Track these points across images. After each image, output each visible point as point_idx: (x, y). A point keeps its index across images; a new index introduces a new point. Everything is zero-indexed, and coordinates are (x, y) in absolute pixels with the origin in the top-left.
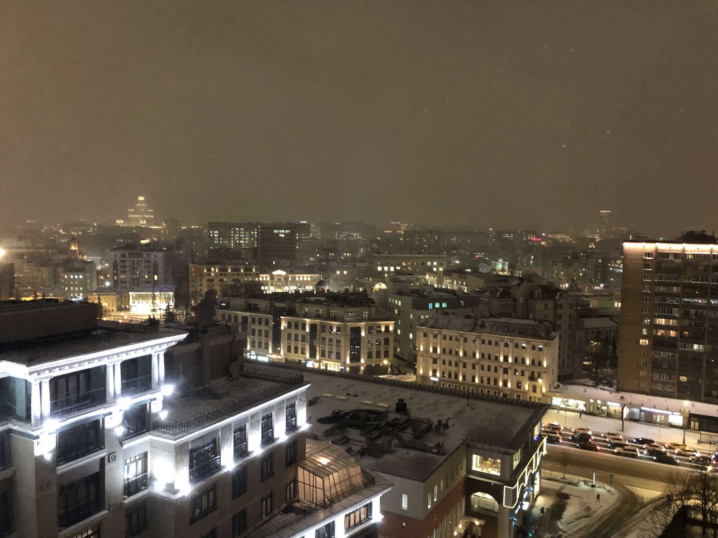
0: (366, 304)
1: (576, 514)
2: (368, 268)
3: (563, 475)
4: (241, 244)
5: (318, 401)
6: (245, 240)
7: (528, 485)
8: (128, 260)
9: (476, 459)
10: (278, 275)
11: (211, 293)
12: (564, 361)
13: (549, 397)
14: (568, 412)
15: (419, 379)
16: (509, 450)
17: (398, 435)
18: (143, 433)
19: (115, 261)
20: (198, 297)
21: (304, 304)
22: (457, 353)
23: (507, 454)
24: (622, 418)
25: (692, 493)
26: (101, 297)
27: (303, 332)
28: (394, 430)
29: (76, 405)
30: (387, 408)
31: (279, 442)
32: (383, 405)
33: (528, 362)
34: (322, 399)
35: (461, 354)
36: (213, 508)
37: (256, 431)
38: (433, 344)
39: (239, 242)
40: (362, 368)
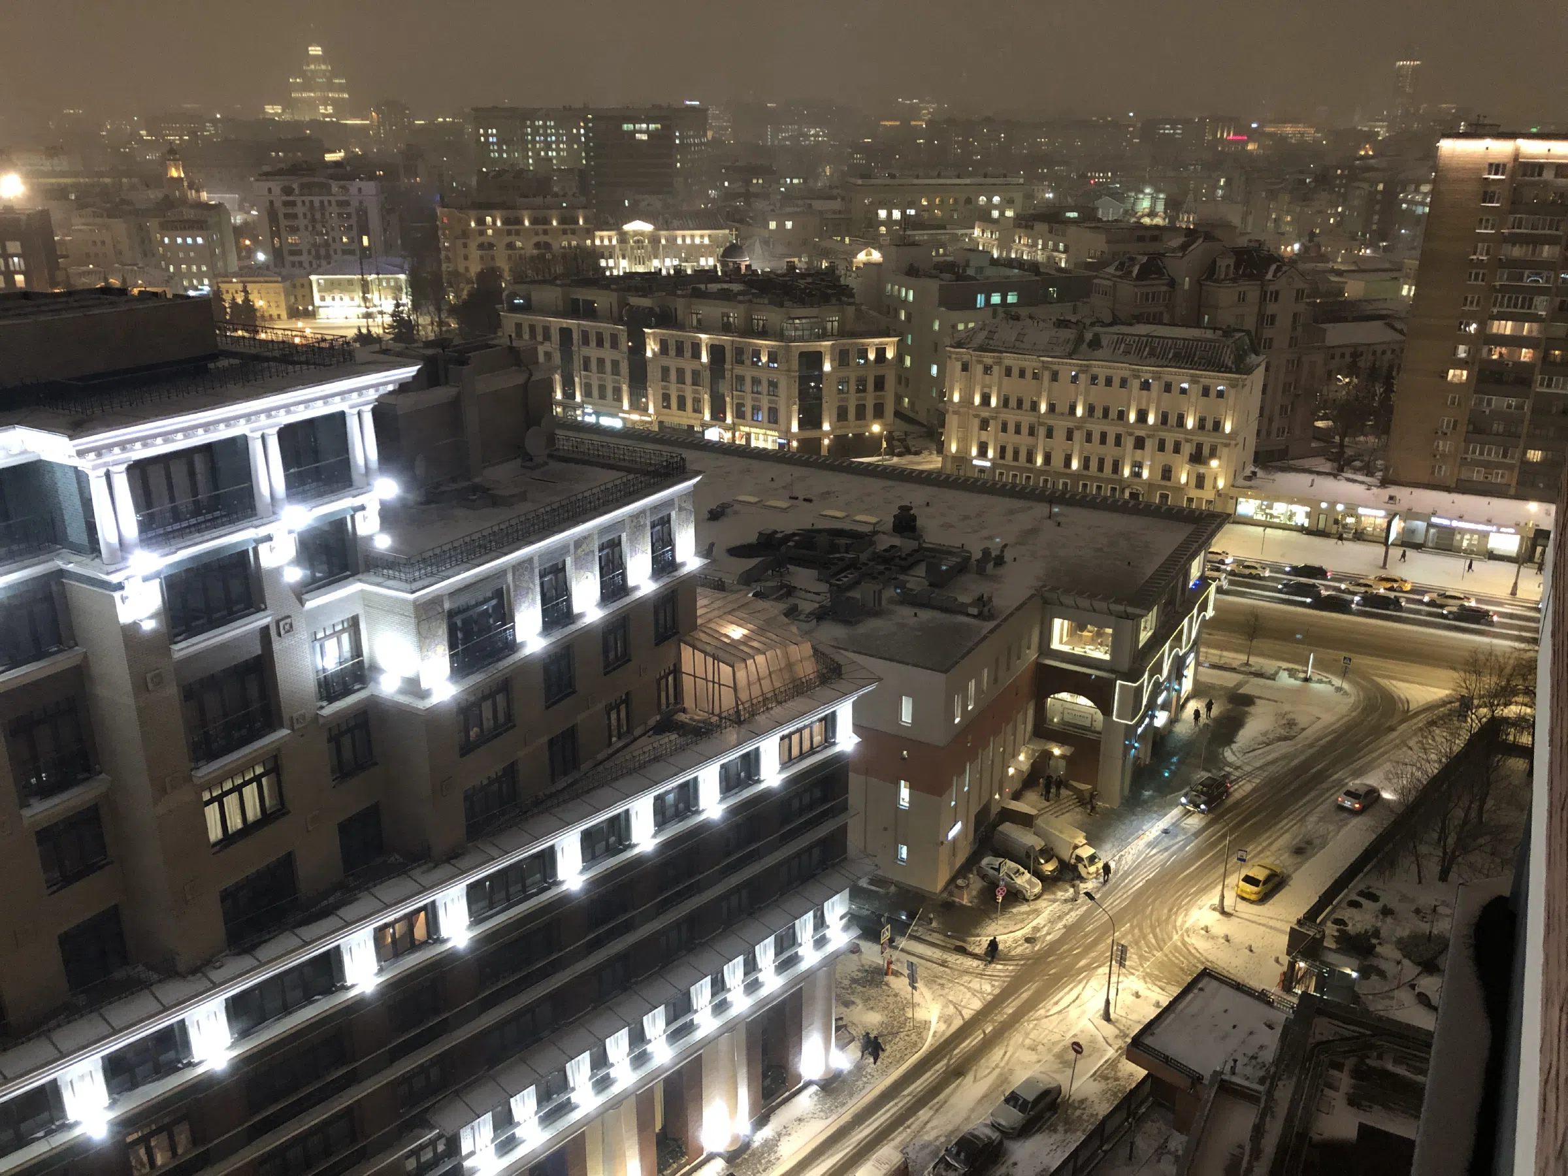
0: (834, 300)
1: (1265, 734)
2: (840, 212)
3: (1245, 658)
4: (550, 159)
5: (728, 511)
6: (558, 150)
7: (1169, 678)
8: (299, 200)
9: (1060, 626)
10: (636, 233)
11: (489, 276)
12: (1271, 420)
13: (1232, 498)
14: (1269, 530)
15: (949, 466)
16: (1130, 610)
17: (895, 579)
18: (347, 577)
19: (271, 202)
20: (462, 285)
21: (694, 300)
22: (1035, 406)
23: (1128, 616)
24: (1386, 543)
25: (1515, 693)
26: (250, 287)
27: (694, 365)
28: (889, 569)
29: (193, 521)
30: (875, 524)
31: (639, 594)
32: (865, 519)
33: (1190, 423)
34: (737, 507)
35: (1043, 408)
36: (505, 725)
37: (589, 574)
38: (983, 388)
39: (547, 154)
40: (826, 442)
